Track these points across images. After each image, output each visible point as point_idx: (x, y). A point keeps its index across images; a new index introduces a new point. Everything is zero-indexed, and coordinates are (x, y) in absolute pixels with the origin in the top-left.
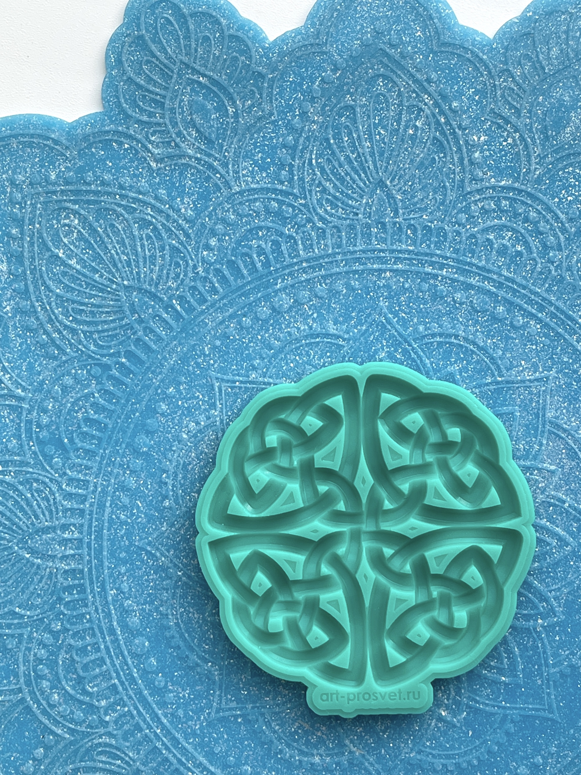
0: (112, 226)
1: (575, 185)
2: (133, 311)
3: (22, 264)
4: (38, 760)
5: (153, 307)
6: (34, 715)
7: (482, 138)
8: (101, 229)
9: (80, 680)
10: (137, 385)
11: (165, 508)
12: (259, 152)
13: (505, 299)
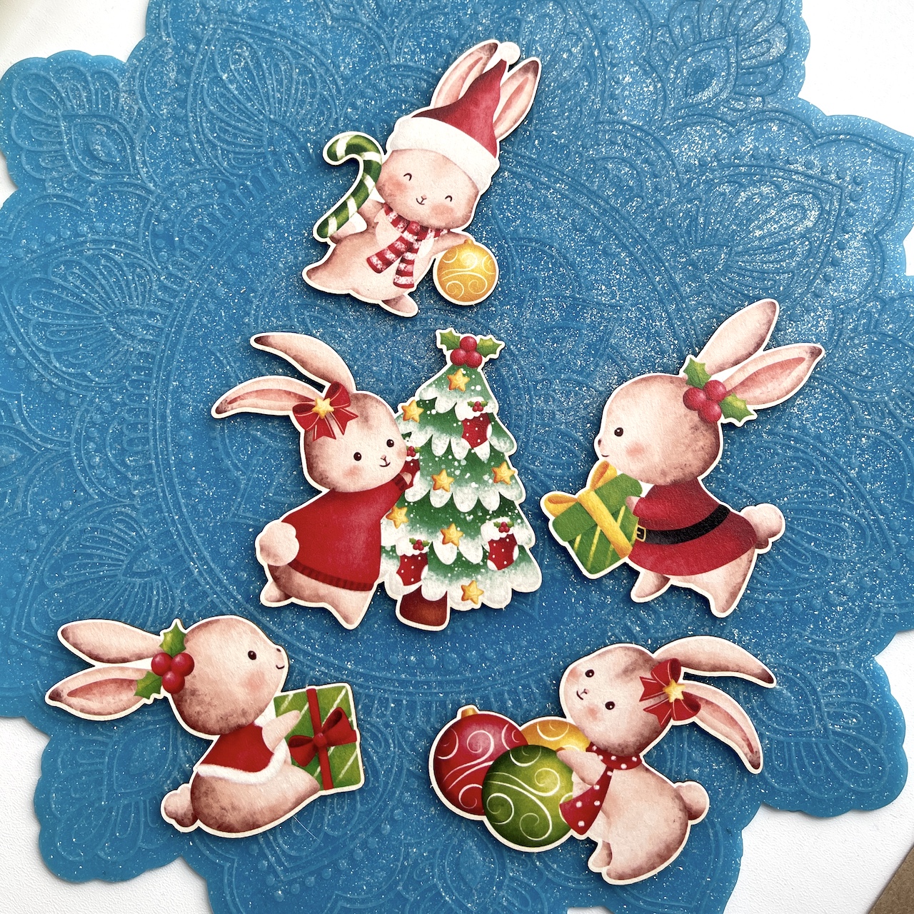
0: (277, 65)
1: (698, 143)
2: (270, 143)
3: (188, 76)
4: (65, 511)
5: (289, 144)
6: (73, 470)
7: (626, 79)
8: (266, 64)
9: (123, 452)
10: (253, 209)
11: (244, 323)
12: (424, 37)
13: (605, 226)
